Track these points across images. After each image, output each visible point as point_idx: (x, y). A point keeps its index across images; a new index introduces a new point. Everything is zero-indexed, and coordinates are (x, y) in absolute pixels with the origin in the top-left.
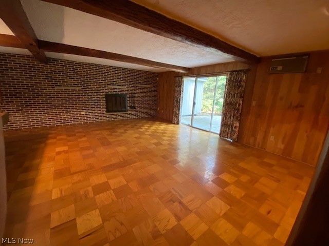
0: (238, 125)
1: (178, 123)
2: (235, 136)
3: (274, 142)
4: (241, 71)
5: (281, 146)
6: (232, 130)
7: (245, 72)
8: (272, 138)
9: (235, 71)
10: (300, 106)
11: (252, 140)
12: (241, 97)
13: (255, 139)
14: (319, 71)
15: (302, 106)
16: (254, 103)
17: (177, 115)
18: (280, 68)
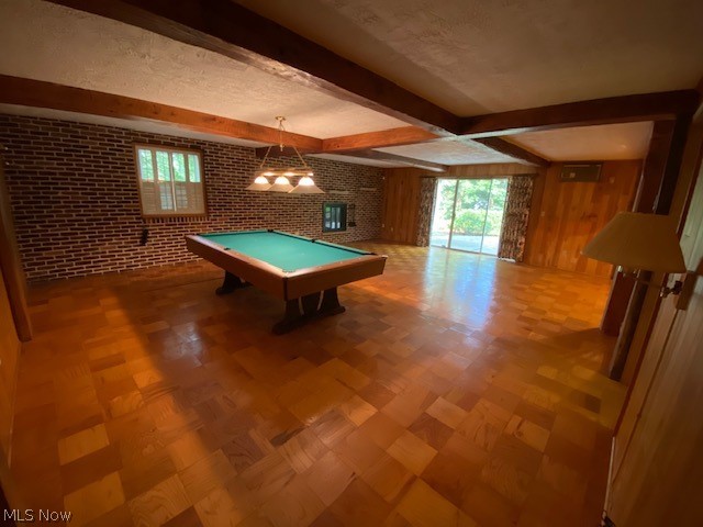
0: (523, 240)
1: (427, 244)
2: (520, 255)
3: (568, 257)
4: (527, 175)
5: (575, 261)
6: (516, 248)
7: (534, 177)
8: (564, 253)
9: (520, 175)
10: (592, 216)
11: (540, 258)
12: (528, 206)
13: (545, 257)
14: (612, 181)
15: (594, 216)
16: (543, 214)
17: (426, 233)
18: (573, 175)
